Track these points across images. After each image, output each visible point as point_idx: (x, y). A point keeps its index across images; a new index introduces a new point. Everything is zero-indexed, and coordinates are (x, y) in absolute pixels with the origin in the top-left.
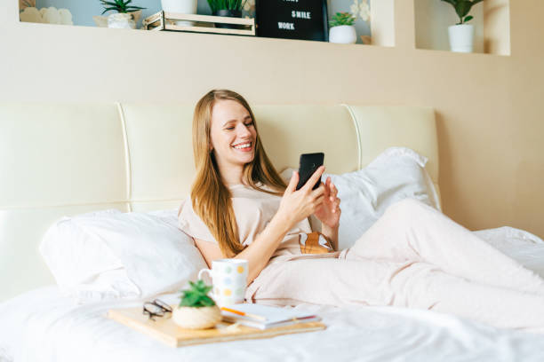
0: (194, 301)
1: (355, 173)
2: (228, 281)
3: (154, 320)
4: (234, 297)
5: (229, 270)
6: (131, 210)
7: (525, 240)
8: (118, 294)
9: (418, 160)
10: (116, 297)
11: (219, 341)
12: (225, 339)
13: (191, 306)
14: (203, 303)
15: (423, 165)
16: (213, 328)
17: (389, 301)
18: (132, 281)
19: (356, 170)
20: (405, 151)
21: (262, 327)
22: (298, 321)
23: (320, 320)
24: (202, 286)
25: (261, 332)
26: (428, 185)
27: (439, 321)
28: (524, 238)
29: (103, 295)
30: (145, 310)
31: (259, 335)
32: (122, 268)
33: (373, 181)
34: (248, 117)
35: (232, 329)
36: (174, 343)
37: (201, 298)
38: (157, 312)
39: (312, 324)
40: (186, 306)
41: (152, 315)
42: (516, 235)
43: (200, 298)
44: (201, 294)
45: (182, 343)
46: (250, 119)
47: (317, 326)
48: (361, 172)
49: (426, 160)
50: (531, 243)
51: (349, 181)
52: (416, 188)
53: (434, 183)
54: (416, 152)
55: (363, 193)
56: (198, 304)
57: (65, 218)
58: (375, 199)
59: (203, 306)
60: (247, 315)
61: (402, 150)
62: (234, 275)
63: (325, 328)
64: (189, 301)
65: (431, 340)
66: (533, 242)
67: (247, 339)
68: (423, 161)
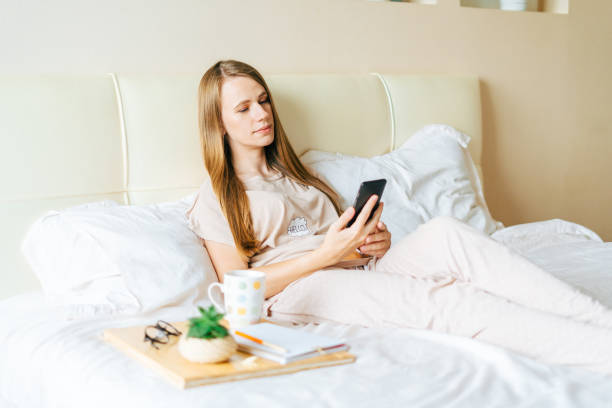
0: (204, 332)
1: (387, 155)
2: (242, 299)
3: (157, 348)
4: (249, 316)
5: (244, 286)
6: (129, 204)
7: (579, 236)
8: (114, 308)
9: (460, 140)
10: (111, 312)
11: (233, 380)
12: (239, 377)
13: (201, 337)
14: (214, 333)
15: (465, 146)
16: (226, 361)
17: (426, 324)
18: (131, 292)
19: (388, 152)
20: (445, 129)
21: (283, 361)
22: (323, 353)
23: (349, 348)
24: (213, 314)
25: (281, 367)
26: (470, 169)
27: (486, 355)
28: (577, 232)
29: (97, 309)
30: (147, 336)
31: (278, 371)
32: (119, 275)
33: (408, 167)
34: (263, 94)
35: (248, 363)
36: (182, 384)
37: (213, 328)
38: (160, 337)
39: (339, 356)
40: (194, 337)
41: (154, 341)
42: (568, 230)
43: (211, 328)
44: (212, 323)
45: (191, 383)
46: (266, 95)
47: (345, 358)
48: (394, 154)
49: (469, 139)
50: (585, 240)
51: (380, 165)
52: (457, 173)
53: (476, 164)
54: (457, 130)
55: (397, 180)
56: (209, 335)
57: (52, 212)
58: (410, 188)
59: (214, 337)
60: (264, 343)
61: (442, 128)
62: (250, 293)
63: (355, 359)
64: (199, 331)
65: (477, 382)
66: (588, 238)
67: (265, 376)
68: (465, 140)
